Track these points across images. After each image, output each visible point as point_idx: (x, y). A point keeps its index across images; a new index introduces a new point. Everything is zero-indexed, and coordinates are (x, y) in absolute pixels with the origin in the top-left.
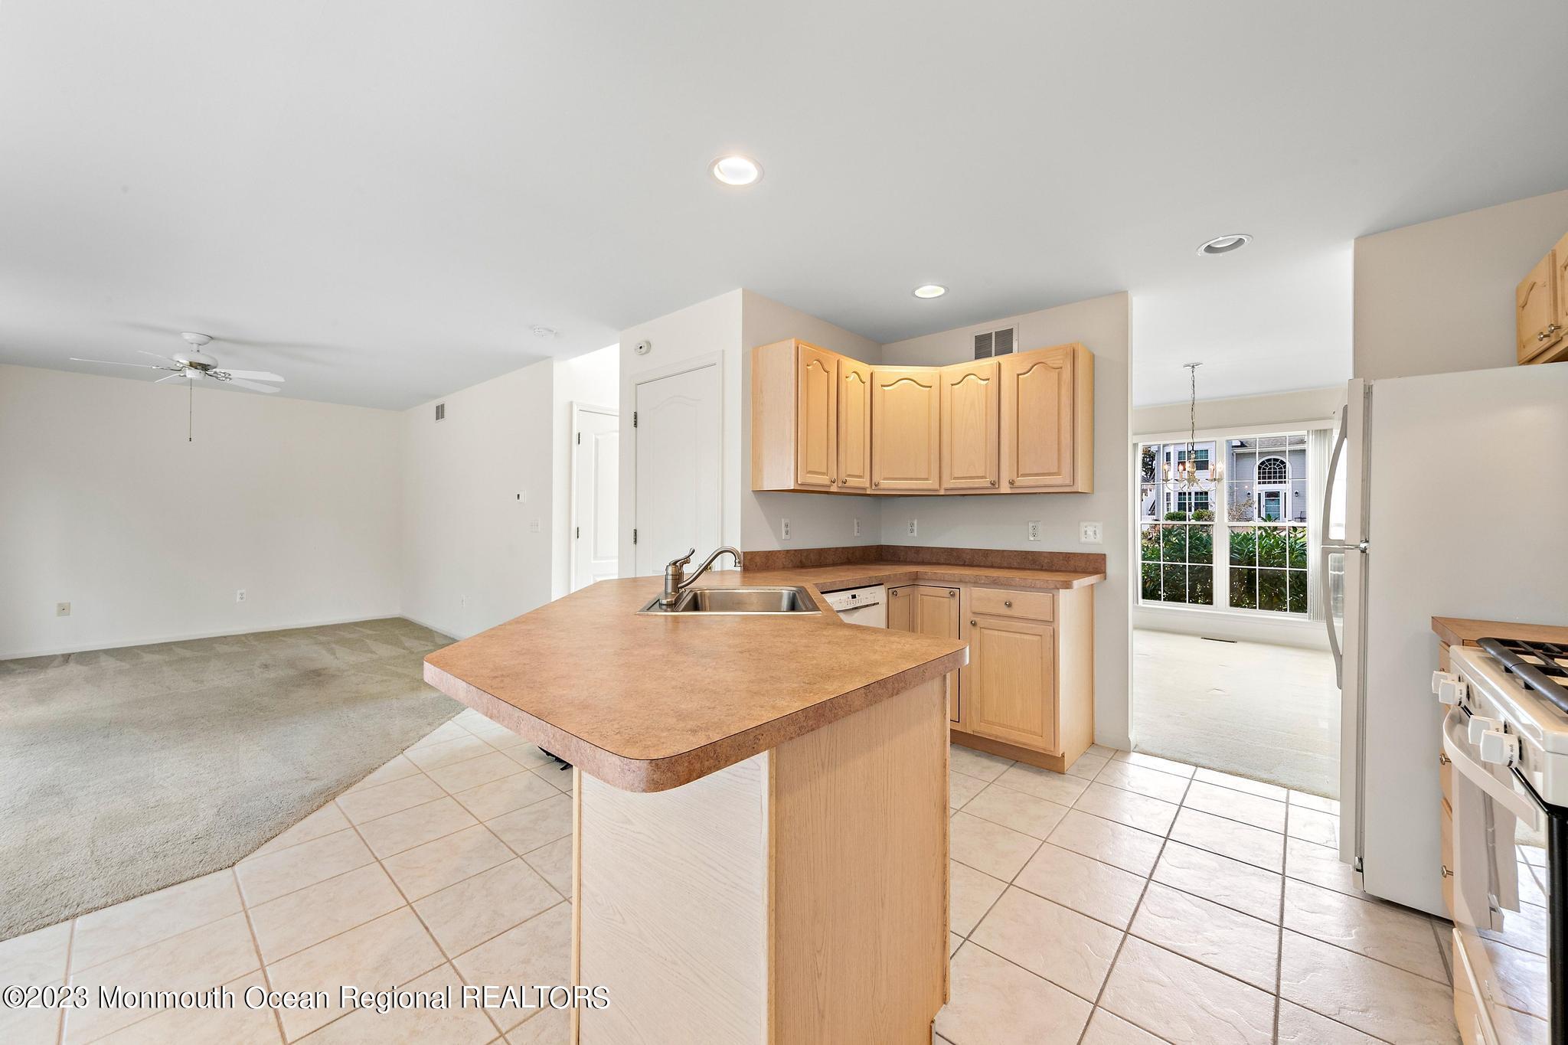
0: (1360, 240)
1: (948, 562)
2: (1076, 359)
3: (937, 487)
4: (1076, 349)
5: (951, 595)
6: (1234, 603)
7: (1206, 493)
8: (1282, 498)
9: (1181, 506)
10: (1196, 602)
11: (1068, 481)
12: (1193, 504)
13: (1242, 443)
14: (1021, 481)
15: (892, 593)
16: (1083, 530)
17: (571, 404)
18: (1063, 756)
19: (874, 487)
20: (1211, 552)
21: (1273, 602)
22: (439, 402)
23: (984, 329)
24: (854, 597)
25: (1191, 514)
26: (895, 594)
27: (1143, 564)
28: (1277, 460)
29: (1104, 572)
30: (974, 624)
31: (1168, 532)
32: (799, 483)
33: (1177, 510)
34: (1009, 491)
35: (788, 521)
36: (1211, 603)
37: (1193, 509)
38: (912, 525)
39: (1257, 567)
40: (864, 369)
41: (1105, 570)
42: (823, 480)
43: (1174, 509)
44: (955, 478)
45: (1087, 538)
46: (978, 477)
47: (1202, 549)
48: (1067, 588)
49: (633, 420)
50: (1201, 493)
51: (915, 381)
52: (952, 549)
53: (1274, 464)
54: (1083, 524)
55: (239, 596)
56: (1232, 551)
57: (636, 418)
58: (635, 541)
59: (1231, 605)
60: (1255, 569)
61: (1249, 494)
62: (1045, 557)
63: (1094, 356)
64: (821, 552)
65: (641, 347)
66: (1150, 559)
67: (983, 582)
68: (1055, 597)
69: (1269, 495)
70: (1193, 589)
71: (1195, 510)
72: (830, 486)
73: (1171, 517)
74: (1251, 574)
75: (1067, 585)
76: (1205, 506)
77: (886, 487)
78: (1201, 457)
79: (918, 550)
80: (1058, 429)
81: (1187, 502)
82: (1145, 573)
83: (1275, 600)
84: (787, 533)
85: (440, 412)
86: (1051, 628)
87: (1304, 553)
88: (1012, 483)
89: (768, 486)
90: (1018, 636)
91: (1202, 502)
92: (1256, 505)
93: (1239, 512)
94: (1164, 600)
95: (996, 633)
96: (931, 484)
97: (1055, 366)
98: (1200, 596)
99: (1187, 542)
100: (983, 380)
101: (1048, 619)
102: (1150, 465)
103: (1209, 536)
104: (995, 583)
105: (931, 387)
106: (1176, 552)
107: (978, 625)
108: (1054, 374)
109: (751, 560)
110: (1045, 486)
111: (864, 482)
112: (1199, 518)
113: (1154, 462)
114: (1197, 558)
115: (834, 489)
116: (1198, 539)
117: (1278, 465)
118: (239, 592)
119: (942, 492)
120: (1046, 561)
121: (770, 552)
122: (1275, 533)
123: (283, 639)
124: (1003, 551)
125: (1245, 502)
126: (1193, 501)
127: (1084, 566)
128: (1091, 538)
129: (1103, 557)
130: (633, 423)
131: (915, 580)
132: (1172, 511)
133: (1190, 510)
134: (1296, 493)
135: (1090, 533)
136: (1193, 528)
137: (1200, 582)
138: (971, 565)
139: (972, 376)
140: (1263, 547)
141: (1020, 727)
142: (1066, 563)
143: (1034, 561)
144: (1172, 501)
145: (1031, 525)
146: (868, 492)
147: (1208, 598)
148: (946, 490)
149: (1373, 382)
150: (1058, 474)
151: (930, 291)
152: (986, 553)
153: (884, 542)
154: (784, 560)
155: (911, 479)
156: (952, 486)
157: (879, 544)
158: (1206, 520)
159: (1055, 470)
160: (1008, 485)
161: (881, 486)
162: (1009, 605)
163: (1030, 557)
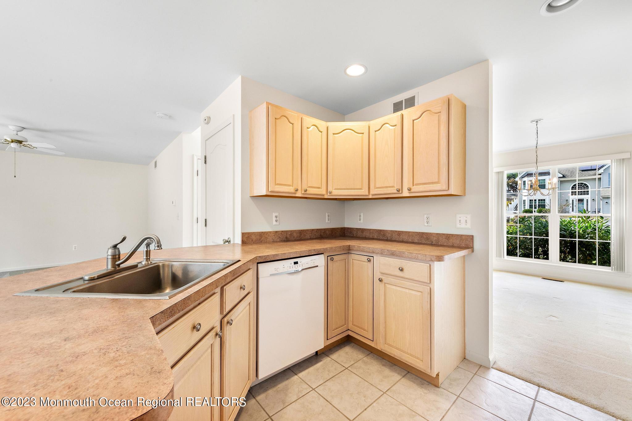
2: (450, 105)
3: (368, 193)
4: (450, 98)
5: (368, 261)
6: (563, 259)
7: (544, 200)
8: (585, 202)
9: (531, 206)
10: (539, 258)
11: (445, 187)
12: (537, 206)
13: (563, 176)
14: (415, 189)
15: (330, 258)
17: (193, 155)
18: (438, 375)
19: (329, 194)
20: (548, 230)
21: (587, 259)
22: (156, 160)
23: (399, 99)
24: (296, 263)
25: (536, 210)
26: (332, 260)
27: (507, 237)
28: (583, 183)
29: (472, 248)
30: (381, 280)
31: (522, 220)
32: (270, 191)
33: (529, 208)
34: (408, 195)
35: (277, 214)
36: (547, 259)
37: (537, 208)
38: (360, 216)
39: (577, 240)
40: (322, 124)
41: (473, 246)
42: (291, 189)
43: (527, 207)
44: (377, 188)
45: (461, 225)
46: (390, 187)
47: (543, 230)
48: (440, 261)
49: (204, 160)
50: (542, 200)
51: (353, 131)
52: (381, 231)
53: (581, 186)
54: (458, 216)
55: (74, 248)
56: (561, 230)
57: (205, 158)
58: (206, 225)
59: (560, 260)
60: (576, 241)
61: (567, 200)
62: (434, 236)
63: (465, 106)
64: (301, 232)
65: (205, 120)
66: (511, 234)
67: (386, 253)
68: (432, 266)
69: (579, 200)
70: (536, 250)
71: (538, 208)
72: (295, 193)
73: (526, 211)
74: (573, 244)
75: (440, 259)
76: (544, 206)
77: (336, 194)
78: (542, 183)
79: (362, 230)
80: (438, 153)
81: (533, 204)
82: (508, 241)
83: (589, 258)
84: (276, 221)
85: (156, 164)
86: (429, 288)
87: (608, 232)
88: (409, 190)
89: (256, 193)
90: (407, 291)
91: (542, 205)
92: (571, 205)
93: (562, 210)
94: (520, 256)
95: (394, 287)
96: (363, 192)
97: (436, 112)
98: (541, 254)
99: (533, 225)
100: (391, 126)
101: (426, 281)
102: (515, 187)
103: (547, 222)
104: (393, 254)
105: (363, 133)
106: (527, 230)
107: (383, 281)
108: (436, 117)
109: (248, 237)
110: (430, 191)
111: (322, 191)
112: (540, 212)
113: (517, 186)
114: (540, 233)
115: (299, 194)
116: (540, 223)
117: (583, 186)
118: (74, 246)
119: (370, 197)
120: (435, 239)
121: (262, 232)
122: (588, 220)
124: (409, 232)
125: (565, 203)
126: (537, 204)
127: (458, 243)
128: (463, 225)
129: (472, 237)
130: (204, 161)
131: (348, 250)
132: (526, 208)
133: (535, 208)
134: (593, 199)
135: (463, 221)
136: (536, 218)
137: (541, 247)
139: (387, 125)
140: (581, 228)
141: (409, 352)
142: (447, 241)
143: (427, 239)
144: (526, 204)
145: (425, 216)
146: (326, 197)
147: (546, 255)
148: (372, 195)
150: (439, 183)
151: (356, 71)
153: (347, 225)
154: (274, 237)
155: (351, 189)
156: (376, 193)
157: (344, 227)
158: (544, 213)
159: (437, 180)
160: (407, 191)
161: (333, 194)
162: (402, 270)
163: (425, 236)
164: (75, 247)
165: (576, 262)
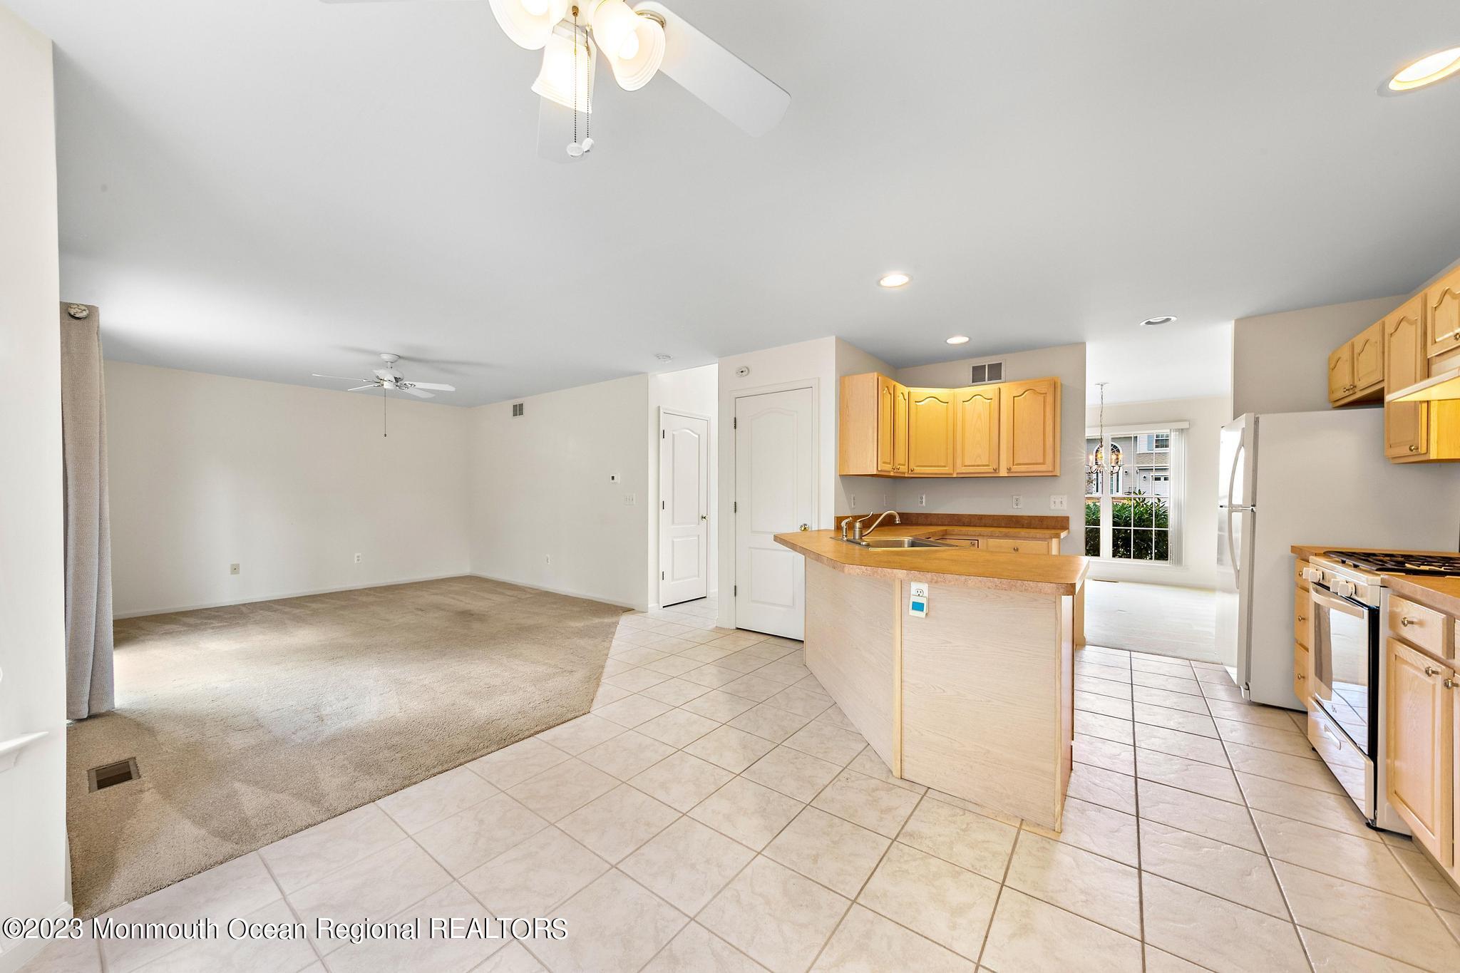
0: (1238, 322)
1: (951, 524)
2: (1055, 389)
3: (952, 472)
4: (1055, 381)
5: (972, 545)
6: (1116, 554)
11: (1048, 468)
14: (1015, 468)
16: (1052, 499)
17: (659, 407)
19: (909, 472)
21: (1141, 554)
22: (518, 402)
23: (979, 362)
29: (1069, 530)
32: (879, 470)
34: (1006, 475)
35: (854, 495)
36: (1098, 555)
38: (921, 498)
39: (1133, 528)
40: (906, 390)
41: (1069, 527)
42: (889, 468)
44: (965, 466)
45: (1055, 505)
46: (982, 465)
49: (733, 423)
51: (937, 399)
52: (954, 515)
54: (1054, 496)
56: (1113, 517)
57: (735, 422)
58: (736, 511)
59: (1112, 556)
60: (1131, 530)
62: (1025, 519)
65: (742, 372)
67: (996, 535)
68: (1049, 544)
72: (890, 472)
74: (1127, 533)
77: (918, 471)
79: (927, 516)
80: (1044, 435)
83: (1144, 551)
85: (518, 410)
87: (1166, 517)
88: (1009, 470)
89: (853, 471)
96: (948, 470)
97: (1042, 392)
98: (1092, 550)
104: (1006, 536)
105: (950, 403)
108: (1041, 398)
110: (1034, 472)
111: (902, 469)
115: (892, 473)
118: (357, 555)
119: (955, 476)
120: (1026, 521)
122: (1145, 503)
123: (402, 591)
124: (994, 516)
127: (1053, 523)
128: (1059, 505)
129: (1067, 518)
130: (732, 425)
131: (944, 535)
134: (1126, 472)
135: (1058, 501)
138: (969, 525)
139: (977, 396)
140: (1136, 514)
142: (1040, 523)
143: (1017, 522)
145: (1014, 497)
146: (907, 475)
147: (1097, 551)
148: (957, 474)
149: (1259, 415)
150: (1043, 464)
151: (957, 340)
152: (981, 517)
153: (899, 510)
155: (934, 466)
156: (962, 471)
159: (1042, 461)
160: (1006, 471)
161: (915, 471)
162: (1016, 550)
163: (1014, 520)
164: (358, 557)
165: (1130, 558)
